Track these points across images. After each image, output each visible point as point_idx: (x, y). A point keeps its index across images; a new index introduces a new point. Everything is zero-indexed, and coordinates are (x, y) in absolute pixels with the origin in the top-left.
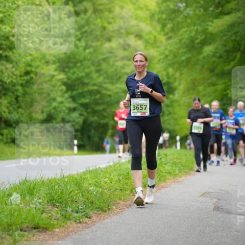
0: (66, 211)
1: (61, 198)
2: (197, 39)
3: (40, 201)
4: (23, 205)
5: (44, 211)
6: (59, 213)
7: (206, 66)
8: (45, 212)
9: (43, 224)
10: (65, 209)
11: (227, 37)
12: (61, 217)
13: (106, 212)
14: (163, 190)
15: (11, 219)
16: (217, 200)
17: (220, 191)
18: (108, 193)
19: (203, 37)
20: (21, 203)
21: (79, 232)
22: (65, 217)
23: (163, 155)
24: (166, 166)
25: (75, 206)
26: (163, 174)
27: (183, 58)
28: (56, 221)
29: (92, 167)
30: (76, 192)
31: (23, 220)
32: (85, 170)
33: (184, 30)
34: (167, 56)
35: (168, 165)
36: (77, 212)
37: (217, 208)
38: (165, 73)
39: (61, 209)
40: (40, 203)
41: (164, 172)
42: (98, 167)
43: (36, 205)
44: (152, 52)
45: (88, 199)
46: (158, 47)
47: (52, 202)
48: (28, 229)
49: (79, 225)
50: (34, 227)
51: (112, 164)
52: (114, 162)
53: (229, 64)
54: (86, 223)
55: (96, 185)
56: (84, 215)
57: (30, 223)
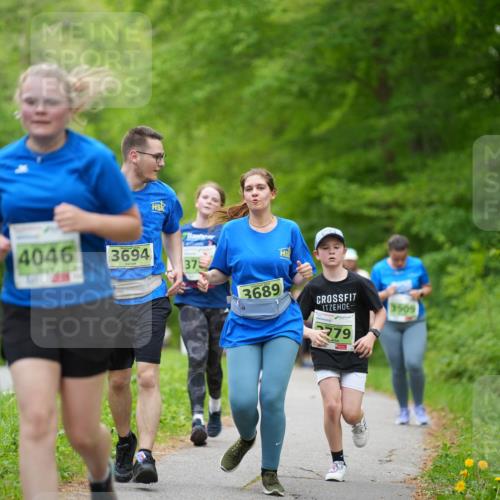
2: (237, 42)
7: (261, 119)
16: (293, 498)
19: (255, 37)
27: (200, 94)
33: (201, 15)
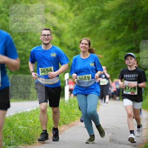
2: (97, 15)
7: (102, 36)
11: (118, 14)
13: (31, 144)
14: (73, 128)
16: (112, 134)
17: (114, 128)
18: (33, 130)
19: (101, 14)
23: (73, 102)
24: (75, 110)
25: (8, 141)
26: (73, 115)
27: (87, 30)
29: (20, 111)
32: (15, 113)
33: (87, 9)
34: (74, 28)
35: (76, 109)
36: (9, 145)
37: (112, 140)
38: (73, 40)
41: (74, 114)
42: (25, 111)
44: (64, 25)
45: (17, 135)
46: (68, 21)
51: (35, 108)
52: (36, 107)
53: (119, 34)
55: (23, 125)
56: (15, 147)
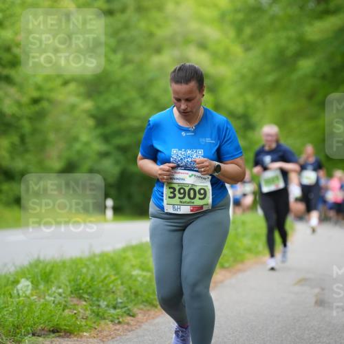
0: (99, 306)
1: (90, 287)
3: (60, 291)
4: (35, 297)
5: (66, 306)
6: (88, 308)
8: (68, 308)
9: (65, 325)
10: (97, 303)
12: (91, 315)
13: (156, 307)
14: (240, 276)
15: (18, 318)
16: (320, 290)
20: (32, 295)
21: (118, 338)
22: (98, 315)
24: (244, 239)
25: (111, 299)
27: (270, 79)
28: (84, 321)
30: (113, 278)
31: (36, 320)
32: (124, 245)
34: (243, 77)
35: (247, 237)
36: (115, 308)
37: (320, 303)
39: (91, 302)
40: (60, 295)
41: (242, 248)
43: (55, 297)
45: (130, 288)
47: (78, 292)
48: (43, 333)
49: (118, 327)
50: (51, 329)
54: (128, 324)
55: (141, 268)
56: (125, 312)
57: (47, 322)
